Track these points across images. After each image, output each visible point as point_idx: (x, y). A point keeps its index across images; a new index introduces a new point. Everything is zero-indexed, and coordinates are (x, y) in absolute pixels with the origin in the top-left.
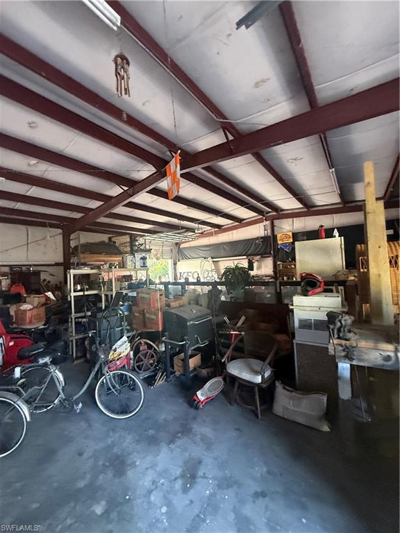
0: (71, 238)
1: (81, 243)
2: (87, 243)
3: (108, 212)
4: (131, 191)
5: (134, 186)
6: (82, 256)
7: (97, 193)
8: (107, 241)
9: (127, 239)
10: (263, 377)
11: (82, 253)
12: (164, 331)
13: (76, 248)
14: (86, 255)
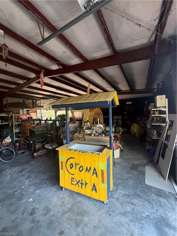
0: (4, 100)
1: (8, 102)
2: (12, 103)
3: (20, 89)
4: (28, 83)
5: (29, 80)
6: (8, 108)
7: (14, 82)
8: (22, 102)
9: (31, 101)
10: (52, 147)
11: (8, 107)
12: (29, 136)
13: (6, 104)
14: (11, 108)
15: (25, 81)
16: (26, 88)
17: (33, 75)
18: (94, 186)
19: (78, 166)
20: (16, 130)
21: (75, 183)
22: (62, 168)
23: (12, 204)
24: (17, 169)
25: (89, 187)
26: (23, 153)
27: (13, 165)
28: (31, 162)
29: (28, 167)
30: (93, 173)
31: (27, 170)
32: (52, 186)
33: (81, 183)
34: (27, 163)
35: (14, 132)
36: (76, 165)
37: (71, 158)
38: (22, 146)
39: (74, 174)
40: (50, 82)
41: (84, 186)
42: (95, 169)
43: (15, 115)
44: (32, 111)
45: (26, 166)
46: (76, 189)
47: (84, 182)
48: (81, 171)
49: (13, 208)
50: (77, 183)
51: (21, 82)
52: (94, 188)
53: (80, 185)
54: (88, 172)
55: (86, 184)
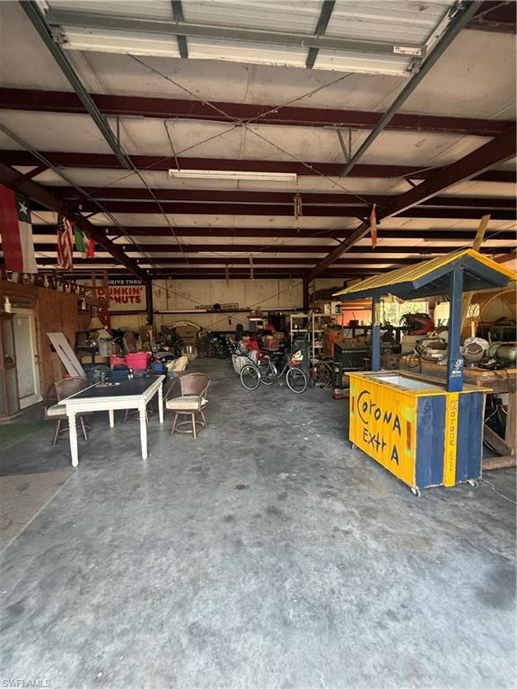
0: (309, 286)
1: (317, 290)
2: (321, 290)
4: (348, 241)
11: (317, 299)
12: (333, 356)
13: (313, 295)
15: (342, 240)
16: (347, 252)
17: (356, 223)
18: (395, 450)
19: (374, 409)
20: (317, 345)
21: (368, 439)
22: (353, 410)
23: (286, 433)
24: (304, 404)
25: (388, 451)
26: (321, 387)
27: (301, 399)
28: (327, 403)
29: (320, 407)
30: (395, 425)
31: (316, 410)
32: (340, 438)
33: (377, 442)
34: (321, 402)
35: (314, 347)
36: (372, 405)
37: (366, 392)
38: (322, 375)
39: (367, 423)
40: (404, 224)
41: (380, 446)
42: (397, 419)
43: (317, 315)
44: (363, 306)
45: (318, 405)
46: (369, 449)
47: (380, 441)
48: (377, 419)
49: (286, 436)
50: (372, 439)
51: (335, 243)
52: (395, 456)
53: (375, 444)
54: (388, 421)
55: (384, 444)
